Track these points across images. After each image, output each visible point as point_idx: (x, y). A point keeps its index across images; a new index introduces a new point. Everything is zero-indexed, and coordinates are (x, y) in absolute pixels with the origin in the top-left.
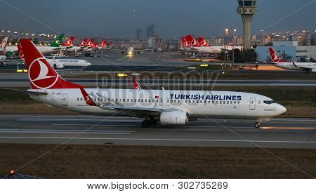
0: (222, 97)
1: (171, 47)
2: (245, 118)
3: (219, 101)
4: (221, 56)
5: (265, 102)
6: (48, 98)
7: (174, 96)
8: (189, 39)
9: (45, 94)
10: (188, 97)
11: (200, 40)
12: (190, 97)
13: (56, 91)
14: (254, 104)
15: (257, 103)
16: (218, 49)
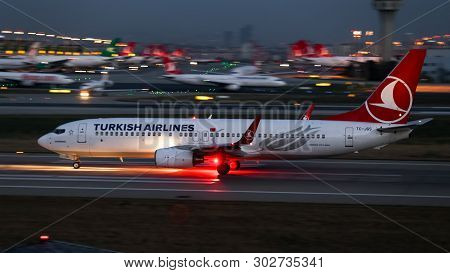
1: (276, 57)
4: (348, 71)
8: (301, 46)
11: (318, 48)
16: (343, 60)
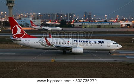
0: (96, 42)
2: (105, 50)
3: (95, 43)
5: (114, 43)
6: (21, 42)
7: (76, 41)
9: (20, 40)
10: (82, 41)
12: (83, 41)
13: (25, 39)
14: (109, 44)
15: (110, 44)
